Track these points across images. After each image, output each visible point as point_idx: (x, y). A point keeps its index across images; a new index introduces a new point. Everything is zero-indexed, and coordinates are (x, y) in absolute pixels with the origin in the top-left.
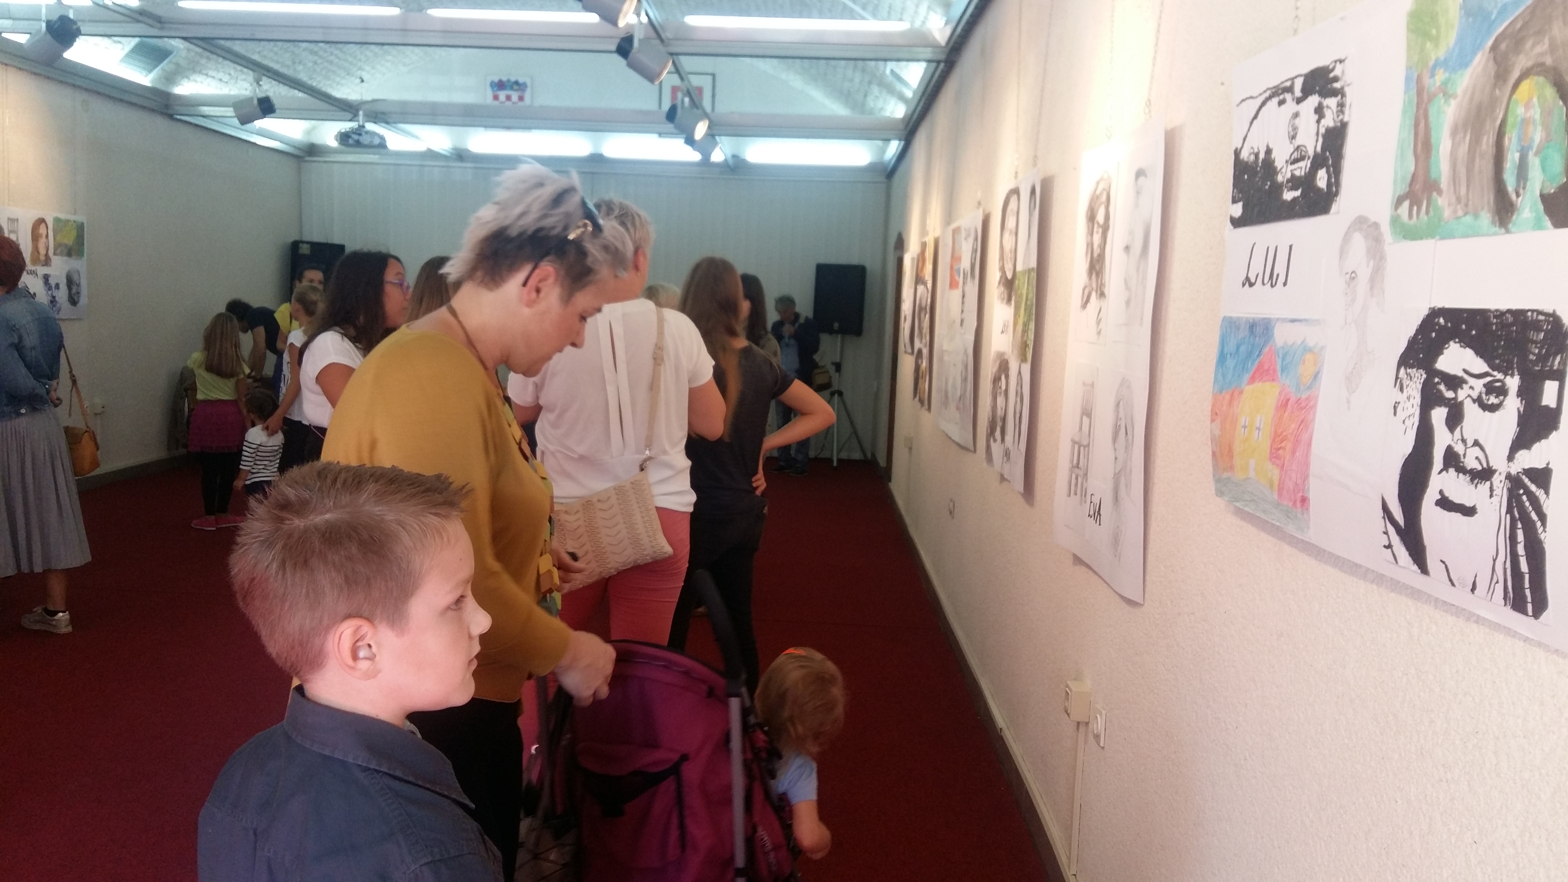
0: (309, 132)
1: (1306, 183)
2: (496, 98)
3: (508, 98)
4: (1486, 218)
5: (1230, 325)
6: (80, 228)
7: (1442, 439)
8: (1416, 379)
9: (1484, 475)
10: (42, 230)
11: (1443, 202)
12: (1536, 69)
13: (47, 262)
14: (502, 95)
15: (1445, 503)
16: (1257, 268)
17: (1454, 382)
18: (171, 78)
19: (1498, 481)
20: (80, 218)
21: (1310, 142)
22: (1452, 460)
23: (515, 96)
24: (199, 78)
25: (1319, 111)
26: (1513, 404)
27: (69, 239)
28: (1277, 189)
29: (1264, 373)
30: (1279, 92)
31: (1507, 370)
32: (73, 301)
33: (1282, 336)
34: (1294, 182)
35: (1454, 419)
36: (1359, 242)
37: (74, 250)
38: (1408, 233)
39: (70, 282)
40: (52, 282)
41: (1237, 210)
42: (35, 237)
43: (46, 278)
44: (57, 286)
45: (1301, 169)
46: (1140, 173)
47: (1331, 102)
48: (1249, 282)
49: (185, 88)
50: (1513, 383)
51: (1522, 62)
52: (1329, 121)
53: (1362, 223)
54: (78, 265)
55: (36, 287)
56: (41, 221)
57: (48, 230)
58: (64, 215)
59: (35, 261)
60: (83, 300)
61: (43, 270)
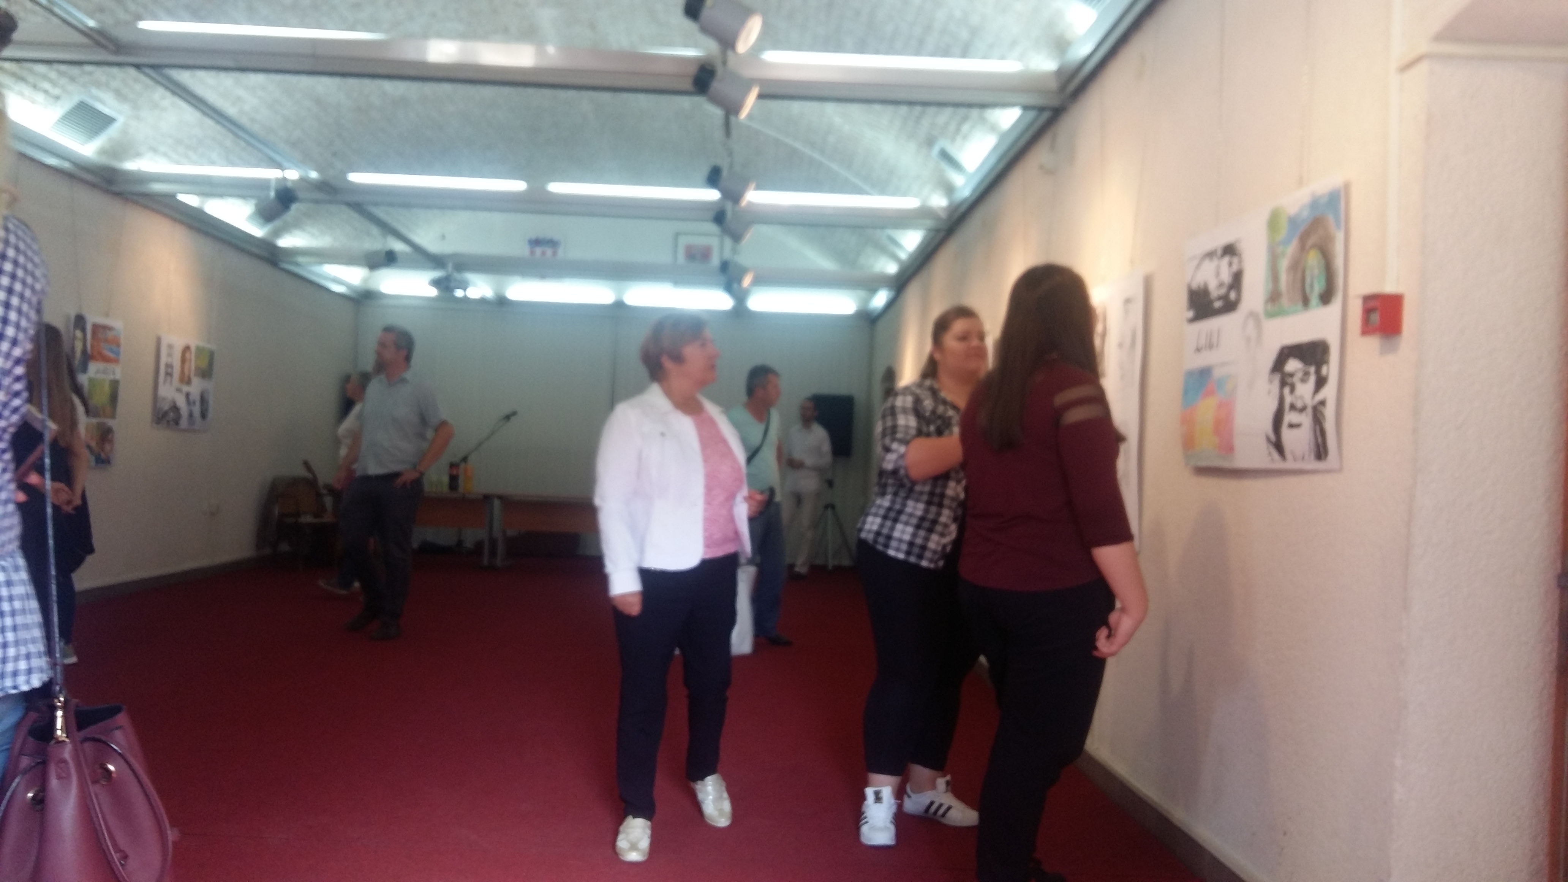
0: (366, 280)
1: (1225, 297)
2: (532, 253)
3: (543, 253)
4: (1300, 306)
5: (1190, 374)
6: (212, 355)
7: (1288, 399)
8: (1277, 378)
9: (1303, 410)
10: (187, 355)
11: (1285, 301)
12: (1314, 246)
13: (189, 382)
14: (538, 250)
15: (1291, 426)
16: (1203, 342)
17: (1291, 375)
18: (277, 233)
19: (1309, 410)
20: (212, 346)
21: (1226, 276)
22: (1293, 407)
23: (549, 252)
24: (297, 233)
25: (1230, 264)
26: (1312, 379)
27: (204, 364)
28: (1211, 302)
29: (1210, 393)
30: (1210, 255)
31: (1310, 364)
32: (204, 415)
33: (1217, 373)
34: (1220, 298)
35: (1293, 389)
36: (1251, 324)
37: (206, 373)
38: (1270, 315)
39: (203, 400)
40: (191, 398)
41: (1191, 314)
42: (183, 360)
43: (188, 395)
44: (194, 403)
45: (1223, 291)
46: (1128, 301)
47: (1235, 260)
48: (1198, 350)
49: (285, 242)
50: (1312, 369)
51: (1310, 242)
52: (1235, 268)
53: (1252, 315)
54: (208, 385)
55: (181, 402)
56: (187, 348)
57: (192, 356)
58: (202, 344)
59: (182, 380)
60: (211, 414)
61: (186, 389)
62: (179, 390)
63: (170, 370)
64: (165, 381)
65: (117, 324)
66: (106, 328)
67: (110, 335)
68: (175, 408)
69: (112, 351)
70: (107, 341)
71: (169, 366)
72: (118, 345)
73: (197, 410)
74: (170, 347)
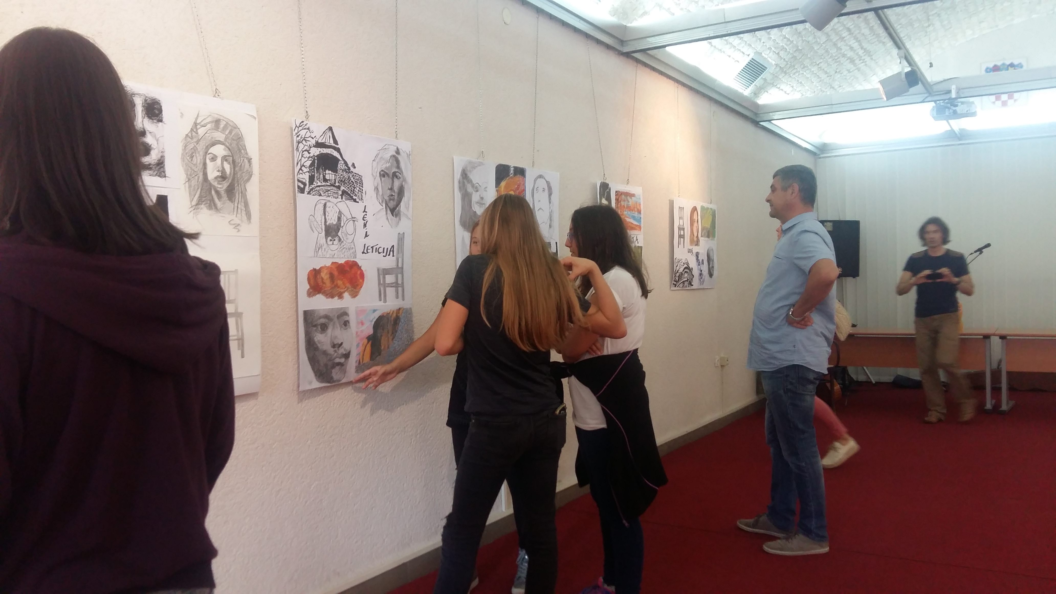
10: (695, 217)
13: (697, 243)
18: (759, 91)
32: (711, 273)
39: (709, 258)
40: (700, 258)
42: (692, 221)
43: (697, 255)
44: (703, 262)
49: (764, 99)
55: (693, 264)
56: (695, 209)
57: (698, 216)
58: (706, 205)
59: (692, 242)
60: (715, 273)
61: (695, 249)
62: (690, 251)
63: (682, 233)
64: (679, 243)
65: (636, 190)
66: (628, 194)
67: (631, 201)
68: (688, 269)
69: (634, 218)
70: (629, 208)
71: (681, 229)
72: (639, 212)
73: (705, 268)
74: (681, 209)
